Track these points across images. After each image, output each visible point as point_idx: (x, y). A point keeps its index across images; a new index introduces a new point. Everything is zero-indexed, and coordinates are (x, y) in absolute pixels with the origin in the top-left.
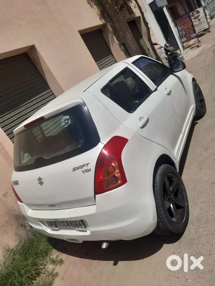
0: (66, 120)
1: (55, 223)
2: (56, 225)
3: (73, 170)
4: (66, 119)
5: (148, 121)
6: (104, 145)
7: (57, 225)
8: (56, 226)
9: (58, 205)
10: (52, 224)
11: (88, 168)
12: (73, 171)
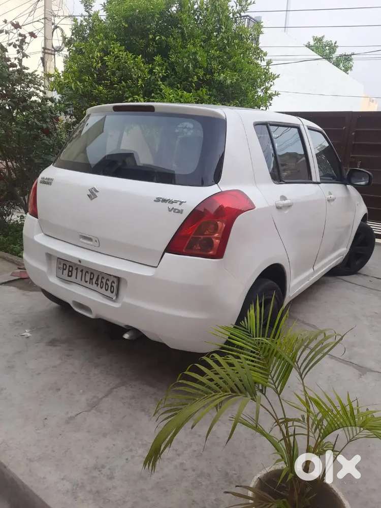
0: (185, 128)
1: (71, 269)
2: (70, 273)
3: (155, 199)
4: (188, 127)
5: (289, 206)
6: (220, 191)
7: (72, 274)
8: (70, 275)
9: (96, 241)
10: (65, 269)
11: (180, 208)
12: (155, 201)
